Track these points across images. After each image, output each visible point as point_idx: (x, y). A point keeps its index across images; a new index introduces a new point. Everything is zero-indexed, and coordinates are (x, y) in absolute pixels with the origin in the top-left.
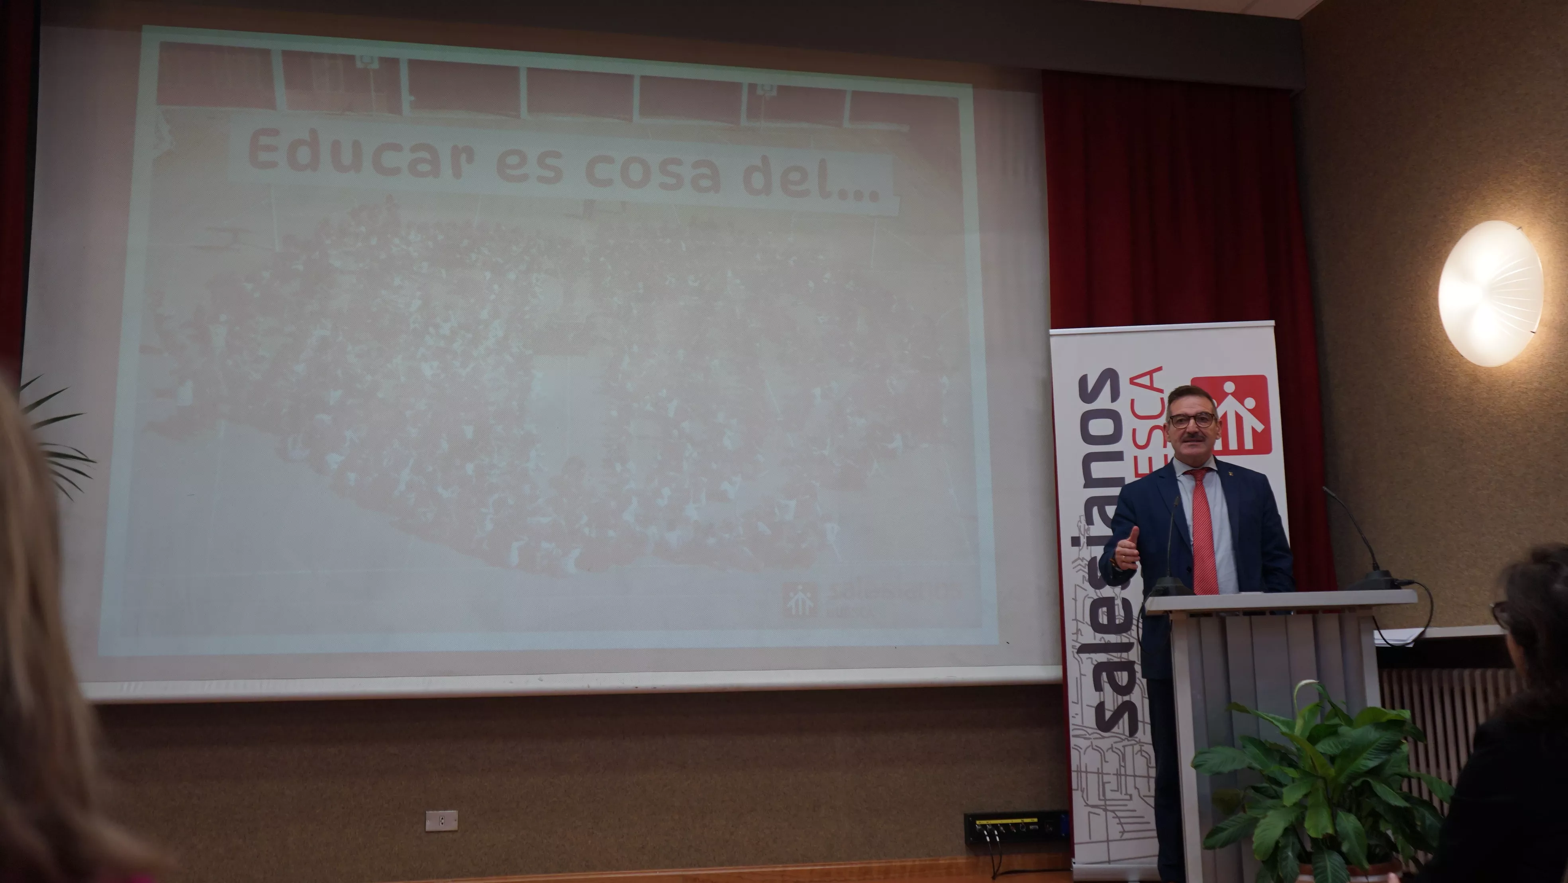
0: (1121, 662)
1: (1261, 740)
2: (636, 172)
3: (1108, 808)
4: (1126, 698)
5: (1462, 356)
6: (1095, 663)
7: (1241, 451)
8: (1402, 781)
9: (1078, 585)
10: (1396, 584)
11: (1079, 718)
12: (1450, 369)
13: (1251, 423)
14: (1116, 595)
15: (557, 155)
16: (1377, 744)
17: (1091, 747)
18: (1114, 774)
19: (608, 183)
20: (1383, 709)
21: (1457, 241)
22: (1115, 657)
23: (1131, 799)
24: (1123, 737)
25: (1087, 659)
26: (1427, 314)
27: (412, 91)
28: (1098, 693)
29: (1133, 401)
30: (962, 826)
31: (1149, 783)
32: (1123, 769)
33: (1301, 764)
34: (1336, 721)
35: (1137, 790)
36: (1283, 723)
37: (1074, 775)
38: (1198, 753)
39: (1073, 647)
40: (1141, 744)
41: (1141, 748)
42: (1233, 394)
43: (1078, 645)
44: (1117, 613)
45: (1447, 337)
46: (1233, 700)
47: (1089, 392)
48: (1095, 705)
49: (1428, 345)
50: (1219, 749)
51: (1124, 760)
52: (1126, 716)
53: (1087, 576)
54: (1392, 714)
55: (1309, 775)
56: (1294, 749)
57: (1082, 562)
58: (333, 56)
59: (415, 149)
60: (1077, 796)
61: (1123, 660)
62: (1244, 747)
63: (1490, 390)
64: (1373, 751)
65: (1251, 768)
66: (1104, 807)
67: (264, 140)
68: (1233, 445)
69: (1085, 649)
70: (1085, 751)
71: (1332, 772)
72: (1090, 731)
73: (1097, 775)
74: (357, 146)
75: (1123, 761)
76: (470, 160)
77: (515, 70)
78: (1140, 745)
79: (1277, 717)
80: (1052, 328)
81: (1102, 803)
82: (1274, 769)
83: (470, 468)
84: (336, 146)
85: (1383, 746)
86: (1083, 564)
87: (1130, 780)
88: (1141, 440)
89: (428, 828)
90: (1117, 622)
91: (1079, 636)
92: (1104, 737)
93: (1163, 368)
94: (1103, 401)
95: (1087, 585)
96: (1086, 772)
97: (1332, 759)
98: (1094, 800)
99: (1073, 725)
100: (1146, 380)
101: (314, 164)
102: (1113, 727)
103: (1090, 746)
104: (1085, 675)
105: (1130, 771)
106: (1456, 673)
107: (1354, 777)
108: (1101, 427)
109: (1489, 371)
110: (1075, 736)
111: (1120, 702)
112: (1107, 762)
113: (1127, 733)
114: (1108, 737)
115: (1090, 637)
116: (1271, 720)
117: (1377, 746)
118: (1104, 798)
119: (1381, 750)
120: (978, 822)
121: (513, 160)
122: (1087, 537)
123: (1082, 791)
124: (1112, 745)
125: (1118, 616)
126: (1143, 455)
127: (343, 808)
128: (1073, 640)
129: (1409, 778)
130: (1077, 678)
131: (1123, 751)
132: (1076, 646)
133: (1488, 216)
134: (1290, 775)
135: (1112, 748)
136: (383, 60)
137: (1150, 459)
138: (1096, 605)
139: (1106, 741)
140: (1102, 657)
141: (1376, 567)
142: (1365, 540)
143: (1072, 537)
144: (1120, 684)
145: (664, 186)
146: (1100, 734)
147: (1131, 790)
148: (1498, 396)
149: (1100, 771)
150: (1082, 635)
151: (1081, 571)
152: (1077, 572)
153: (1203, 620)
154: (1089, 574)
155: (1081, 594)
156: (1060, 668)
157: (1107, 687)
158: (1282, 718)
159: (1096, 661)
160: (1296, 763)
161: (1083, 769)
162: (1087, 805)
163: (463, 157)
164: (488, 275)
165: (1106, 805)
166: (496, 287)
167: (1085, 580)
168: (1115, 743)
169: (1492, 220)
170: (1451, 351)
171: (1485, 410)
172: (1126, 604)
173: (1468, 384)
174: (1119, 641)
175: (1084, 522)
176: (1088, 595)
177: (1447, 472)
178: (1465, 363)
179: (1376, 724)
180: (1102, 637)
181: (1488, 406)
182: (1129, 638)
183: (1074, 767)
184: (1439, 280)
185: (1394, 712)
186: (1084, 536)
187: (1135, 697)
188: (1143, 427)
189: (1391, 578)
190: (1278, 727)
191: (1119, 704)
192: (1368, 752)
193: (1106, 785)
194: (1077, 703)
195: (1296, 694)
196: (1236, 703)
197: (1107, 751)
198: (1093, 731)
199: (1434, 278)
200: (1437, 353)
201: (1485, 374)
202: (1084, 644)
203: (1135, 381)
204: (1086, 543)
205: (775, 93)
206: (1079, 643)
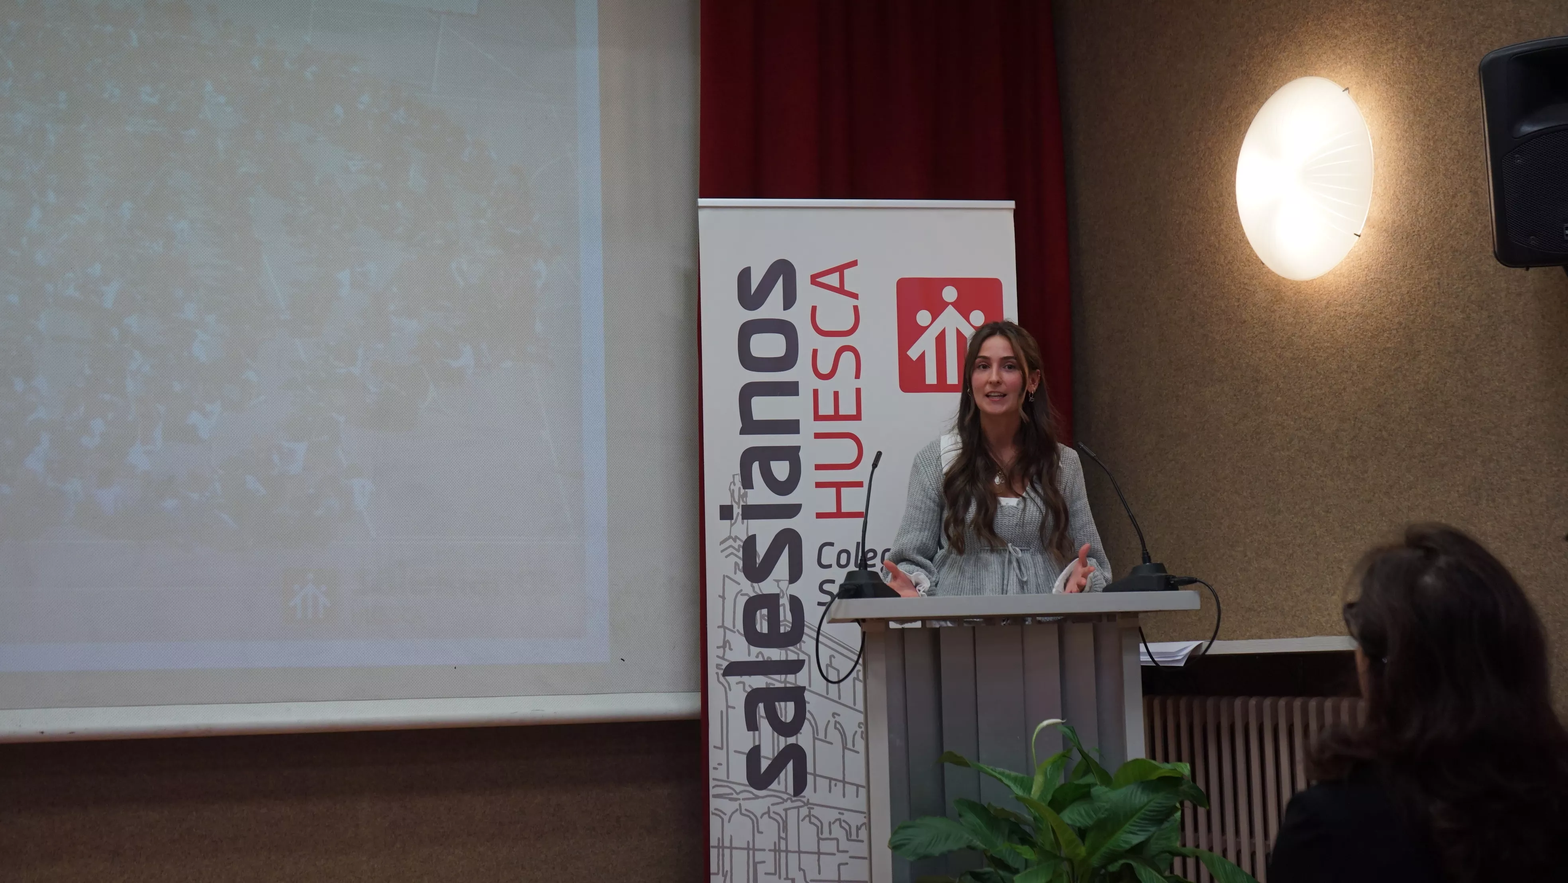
0: (785, 688)
1: (983, 802)
4: (791, 740)
5: (1263, 264)
6: (749, 690)
9: (727, 577)
10: (1172, 582)
11: (723, 769)
12: (1246, 281)
14: (782, 591)
16: (1143, 811)
17: (739, 812)
18: (770, 850)
20: (1153, 762)
21: (1263, 103)
22: (777, 681)
24: (785, 796)
25: (737, 683)
26: (1218, 202)
28: (752, 732)
29: (814, 309)
31: (819, 860)
32: (783, 842)
33: (1039, 839)
34: (1088, 778)
35: (802, 872)
36: (1015, 780)
37: (713, 853)
38: (897, 828)
39: (718, 666)
40: (809, 806)
41: (810, 812)
42: (954, 304)
43: (725, 664)
44: (782, 618)
45: (1243, 235)
46: (946, 749)
47: (752, 293)
48: (747, 751)
49: (1217, 245)
50: (926, 820)
51: (785, 829)
52: (790, 766)
53: (741, 563)
54: (1165, 769)
55: (1051, 856)
56: (1029, 817)
57: (736, 542)
61: (788, 685)
62: (960, 816)
63: (1297, 313)
64: (1142, 821)
65: (971, 848)
68: (953, 378)
69: (735, 669)
70: (730, 818)
71: (1082, 851)
72: (738, 788)
73: (745, 851)
75: (783, 832)
78: (808, 808)
79: (1007, 772)
80: (702, 196)
82: (1003, 847)
85: (1152, 814)
86: (736, 545)
87: (793, 858)
88: (825, 367)
90: (782, 630)
91: (728, 649)
92: (757, 797)
93: (859, 262)
94: (772, 307)
95: (741, 577)
96: (731, 848)
97: (1082, 833)
99: (714, 779)
100: (833, 280)
102: (771, 782)
103: (737, 810)
104: (734, 708)
105: (793, 846)
107: (1113, 857)
108: (768, 345)
109: (1297, 287)
110: (717, 796)
111: (782, 746)
112: (762, 833)
113: (791, 790)
114: (763, 797)
115: (742, 651)
116: (999, 776)
117: (1145, 814)
119: (1150, 820)
122: (742, 505)
123: (725, 876)
124: (769, 808)
125: (783, 621)
126: (826, 389)
128: (718, 656)
129: (1184, 858)
130: (722, 712)
131: (783, 815)
132: (722, 665)
133: (1306, 69)
134: (1024, 857)
135: (768, 812)
137: (836, 394)
138: (753, 605)
139: (761, 802)
140: (759, 682)
141: (1146, 558)
143: (721, 507)
144: (783, 719)
146: (753, 793)
147: (794, 872)
148: (1307, 320)
149: (751, 846)
150: (731, 649)
151: (732, 556)
152: (726, 557)
154: (744, 559)
155: (731, 590)
156: (698, 696)
157: (764, 725)
158: (1013, 774)
159: (750, 686)
160: (1032, 837)
161: (727, 844)
167: (739, 569)
168: (773, 805)
169: (1310, 76)
170: (1249, 256)
171: (1290, 339)
172: (796, 604)
173: (1269, 303)
174: (783, 658)
175: (739, 484)
176: (741, 590)
177: (1235, 424)
178: (1266, 273)
179: (1142, 782)
180: (760, 653)
181: (1293, 335)
182: (798, 654)
183: (713, 842)
184: (1237, 156)
185: (1167, 767)
186: (738, 503)
187: (804, 739)
188: (828, 348)
189: (1167, 574)
190: (1009, 787)
191: (781, 749)
192: (1131, 822)
193: (759, 866)
194: (722, 748)
195: (1035, 740)
196: (950, 753)
197: (761, 817)
198: (743, 788)
199: (1229, 153)
200: (1229, 258)
201: (1291, 289)
202: (734, 662)
203: (819, 280)
204: (742, 515)
206: (727, 660)
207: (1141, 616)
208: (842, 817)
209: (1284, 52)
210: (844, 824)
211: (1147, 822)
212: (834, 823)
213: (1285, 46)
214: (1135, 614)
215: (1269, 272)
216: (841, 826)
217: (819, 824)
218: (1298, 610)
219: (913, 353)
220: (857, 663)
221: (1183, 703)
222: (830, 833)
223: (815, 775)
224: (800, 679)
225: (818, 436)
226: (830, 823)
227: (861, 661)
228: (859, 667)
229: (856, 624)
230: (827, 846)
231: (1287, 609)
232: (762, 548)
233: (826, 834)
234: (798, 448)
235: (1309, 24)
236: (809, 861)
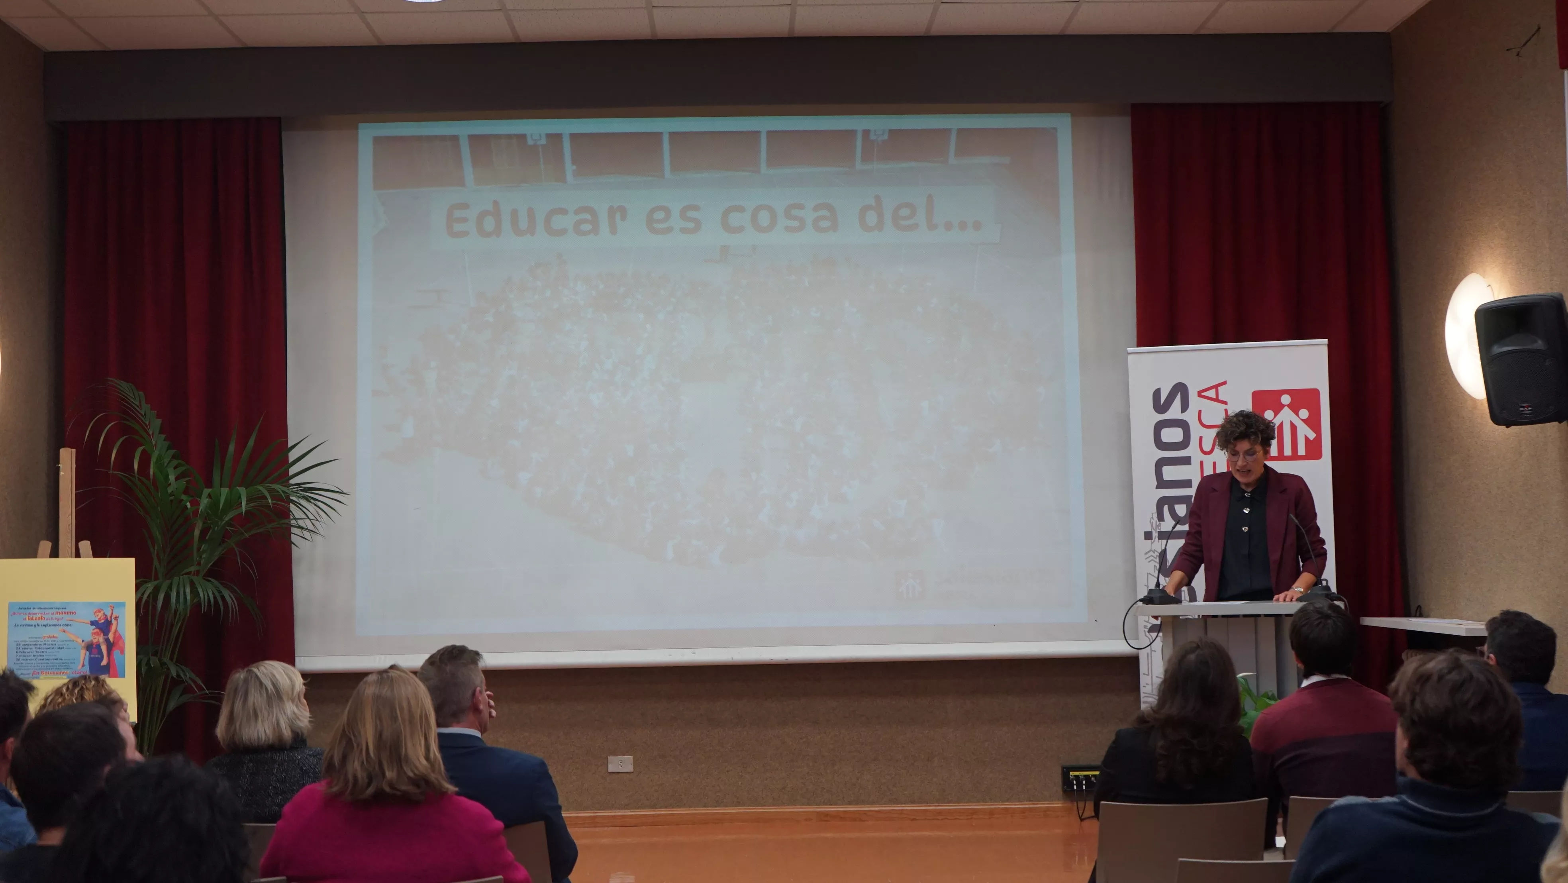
2: (764, 218)
7: (1295, 457)
9: (1150, 574)
11: (1149, 687)
13: (1305, 431)
15: (696, 208)
19: (740, 229)
27: (574, 162)
29: (1200, 412)
30: (1060, 776)
39: (1145, 627)
42: (1289, 405)
43: (1149, 626)
47: (1162, 403)
53: (1158, 566)
57: (1154, 553)
58: (509, 137)
59: (577, 212)
67: (458, 214)
68: (1288, 452)
74: (531, 213)
76: (624, 218)
77: (659, 134)
83: (632, 481)
84: (514, 213)
86: (1154, 555)
89: (610, 770)
93: (1227, 382)
94: (1174, 412)
99: (1143, 693)
100: (1212, 393)
101: (498, 231)
104: (1155, 651)
108: (1172, 435)
120: (1071, 773)
121: (660, 215)
122: (1158, 532)
126: (1208, 460)
130: (1148, 654)
132: (1147, 626)
136: (548, 136)
137: (1214, 463)
143: (1145, 532)
145: (788, 229)
152: (1149, 562)
154: (1160, 563)
155: (1152, 581)
163: (618, 216)
164: (641, 316)
166: (648, 326)
167: (1157, 569)
175: (1155, 518)
186: (1156, 530)
194: (1148, 675)
202: (1154, 624)
203: (1203, 394)
204: (1158, 537)
205: (886, 137)
206: (1151, 623)
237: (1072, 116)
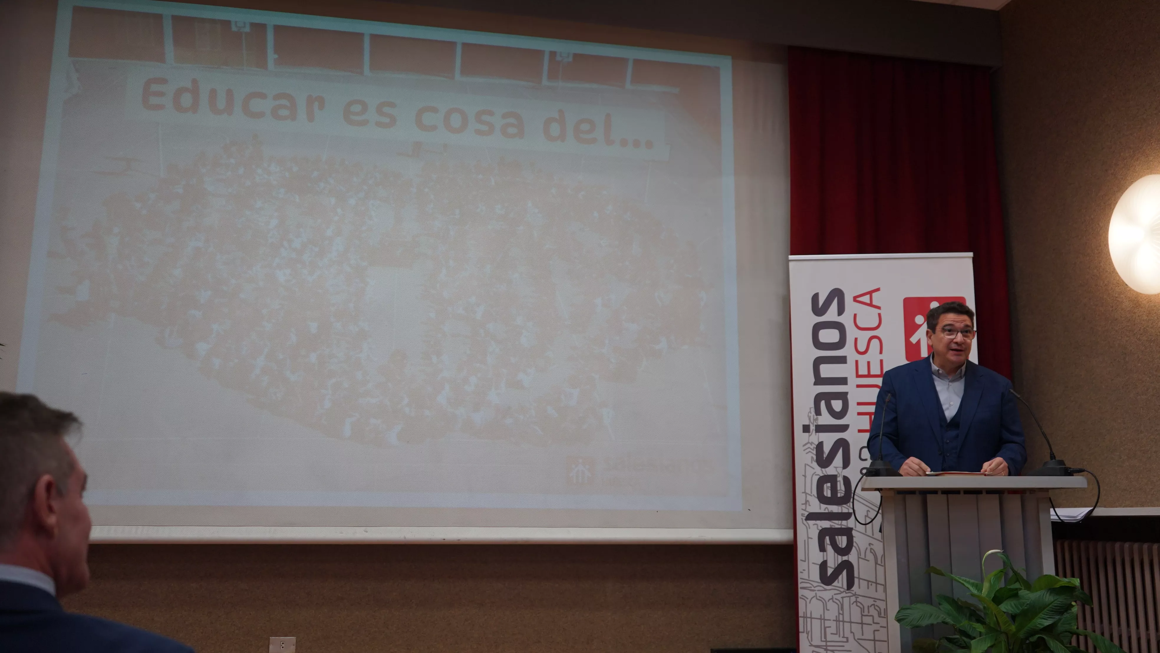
0: (841, 528)
1: (955, 598)
2: (456, 120)
3: (829, 648)
4: (845, 558)
5: (1127, 285)
6: (820, 529)
8: (1072, 637)
9: (807, 465)
10: (1069, 471)
11: (806, 573)
12: (1117, 295)
14: (838, 473)
15: (392, 105)
16: (1050, 606)
17: (815, 598)
18: (834, 620)
19: (434, 128)
20: (1057, 577)
21: (1125, 191)
22: (836, 524)
23: (847, 641)
24: (842, 590)
25: (814, 525)
26: (1098, 250)
27: (276, 51)
28: (822, 553)
29: (855, 315)
31: (862, 628)
32: (841, 616)
33: (987, 621)
34: (1017, 585)
35: (852, 634)
36: (973, 585)
37: (801, 620)
38: (901, 609)
39: (802, 515)
40: (856, 596)
41: (856, 600)
43: (806, 514)
44: (839, 488)
45: (1114, 269)
46: (932, 565)
47: (820, 307)
48: (820, 563)
49: (1098, 275)
50: (919, 606)
51: (842, 608)
52: (845, 573)
53: (815, 457)
54: (1064, 581)
55: (994, 630)
56: (981, 607)
57: (812, 445)
58: (213, 21)
59: (277, 97)
60: (803, 637)
61: (843, 527)
62: (940, 604)
63: (1149, 313)
65: (945, 623)
66: (825, 647)
67: (155, 87)
69: (812, 517)
70: (810, 601)
71: (1013, 628)
72: (815, 584)
73: (819, 621)
74: (230, 93)
75: (841, 610)
76: (322, 107)
77: (361, 35)
78: (856, 597)
79: (968, 580)
80: (791, 254)
81: (824, 644)
82: (965, 624)
83: (313, 357)
84: (213, 93)
85: (1056, 608)
86: (812, 447)
87: (847, 625)
88: (862, 348)
90: (839, 495)
91: (808, 505)
92: (826, 590)
93: (881, 289)
94: (831, 315)
95: (815, 465)
96: (811, 618)
97: (1014, 617)
98: (817, 641)
99: (801, 579)
100: (866, 299)
101: (195, 107)
102: (834, 581)
104: (812, 538)
105: (847, 618)
106: (1117, 545)
107: (1033, 632)
108: (829, 336)
110: (803, 588)
111: (840, 561)
112: (828, 610)
113: (845, 587)
114: (830, 590)
115: (816, 507)
116: (964, 583)
117: (1052, 608)
118: (825, 640)
119: (1055, 612)
121: (357, 108)
122: (816, 425)
123: (808, 633)
124: (832, 596)
125: (839, 490)
126: (863, 360)
127: (202, 633)
128: (802, 509)
129: (1078, 635)
130: (805, 541)
131: (841, 601)
132: (804, 514)
134: (978, 630)
135: (832, 599)
136: (253, 25)
137: (869, 363)
138: (822, 480)
139: (828, 593)
140: (826, 524)
141: (1053, 457)
142: (1044, 434)
143: (803, 425)
144: (840, 546)
145: (479, 132)
146: (823, 587)
147: (847, 634)
149: (823, 618)
150: (810, 505)
151: (810, 453)
152: (806, 454)
153: (908, 497)
154: (817, 455)
155: (810, 472)
156: (792, 531)
157: (829, 548)
158: (972, 581)
159: (821, 526)
160: (983, 619)
161: (809, 615)
162: (811, 645)
163: (316, 104)
164: (333, 200)
165: (826, 646)
166: (339, 210)
167: (814, 461)
168: (835, 594)
169: (1154, 174)
170: (1118, 281)
171: (1145, 329)
172: (847, 481)
173: (1131, 308)
174: (840, 511)
175: (813, 413)
176: (815, 472)
177: (1112, 380)
178: (1129, 291)
179: (1050, 589)
180: (826, 508)
181: (1148, 326)
182: (848, 509)
183: (801, 614)
184: (1109, 223)
185: (1066, 580)
186: (813, 424)
187: (852, 557)
188: (864, 337)
189: (1065, 467)
190: (969, 588)
191: (839, 563)
192: (1043, 612)
193: (827, 629)
194: (805, 561)
195: (984, 560)
196: (933, 567)
197: (828, 601)
198: (817, 584)
199: (1105, 221)
200: (1106, 282)
201: (1145, 300)
202: (811, 513)
203: (858, 299)
204: (815, 430)
205: (571, 59)
206: (807, 512)
207: (1050, 491)
208: (876, 604)
209: (1137, 161)
210: (876, 608)
211: (1053, 613)
212: (871, 606)
213: (1138, 158)
214: (1047, 490)
215: (1131, 290)
216: (875, 609)
217: (862, 606)
218: (1155, 491)
219: (914, 340)
220: (878, 512)
221: (1083, 545)
222: (869, 613)
223: (859, 578)
224: (851, 523)
225: (858, 386)
226: (868, 606)
227: (880, 511)
228: (879, 516)
229: (878, 492)
230: (866, 620)
231: (1148, 490)
232: (827, 449)
233: (866, 613)
234: (847, 393)
235: (1153, 144)
236: (856, 628)
237: (733, 58)
